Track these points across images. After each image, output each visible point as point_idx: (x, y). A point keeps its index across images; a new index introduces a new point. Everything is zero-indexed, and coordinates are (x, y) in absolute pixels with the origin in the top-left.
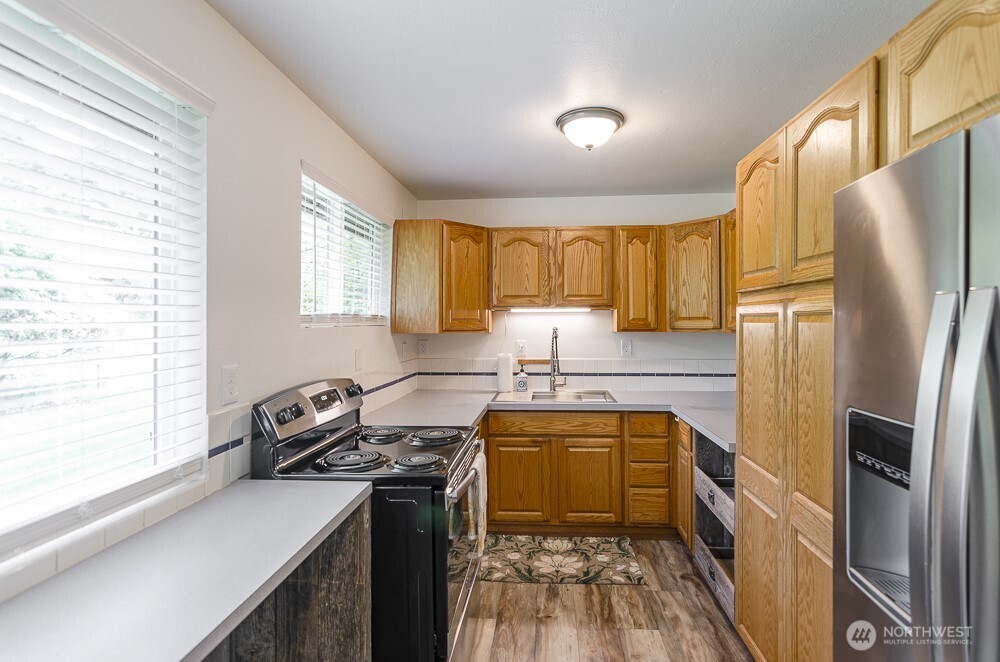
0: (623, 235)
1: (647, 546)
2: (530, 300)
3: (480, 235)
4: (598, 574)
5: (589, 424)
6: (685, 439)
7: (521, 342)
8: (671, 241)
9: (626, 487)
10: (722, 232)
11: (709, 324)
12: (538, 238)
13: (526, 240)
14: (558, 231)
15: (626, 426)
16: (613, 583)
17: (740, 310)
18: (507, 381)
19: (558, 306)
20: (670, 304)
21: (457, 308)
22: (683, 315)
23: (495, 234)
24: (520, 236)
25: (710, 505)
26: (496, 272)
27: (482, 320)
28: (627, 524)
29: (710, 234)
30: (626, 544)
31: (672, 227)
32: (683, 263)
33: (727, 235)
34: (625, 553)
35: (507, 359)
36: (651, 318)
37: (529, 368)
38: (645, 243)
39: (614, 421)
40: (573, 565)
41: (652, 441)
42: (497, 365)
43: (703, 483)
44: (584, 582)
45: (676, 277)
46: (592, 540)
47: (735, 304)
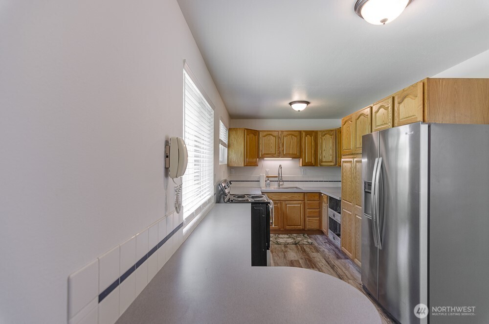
0: (304, 134)
1: (313, 236)
2: (272, 156)
3: (256, 133)
4: (299, 242)
5: (293, 197)
6: (325, 200)
7: (267, 170)
8: (319, 136)
9: (306, 217)
10: (337, 134)
11: (332, 164)
12: (276, 134)
13: (271, 135)
14: (282, 132)
15: (306, 197)
16: (304, 244)
17: (342, 160)
18: (263, 183)
19: (282, 157)
20: (319, 157)
21: (249, 158)
22: (324, 161)
23: (261, 133)
24: (269, 133)
25: (333, 218)
26: (261, 145)
27: (256, 162)
28: (306, 230)
29: (333, 135)
30: (306, 235)
31: (320, 131)
32: (324, 144)
33: (338, 135)
34: (306, 238)
35: (264, 176)
36: (313, 162)
37: (271, 179)
38: (311, 137)
39: (302, 195)
40: (290, 241)
41: (314, 202)
42: (259, 178)
43: (331, 212)
44: (295, 244)
45: (322, 148)
46: (294, 235)
47: (341, 158)
